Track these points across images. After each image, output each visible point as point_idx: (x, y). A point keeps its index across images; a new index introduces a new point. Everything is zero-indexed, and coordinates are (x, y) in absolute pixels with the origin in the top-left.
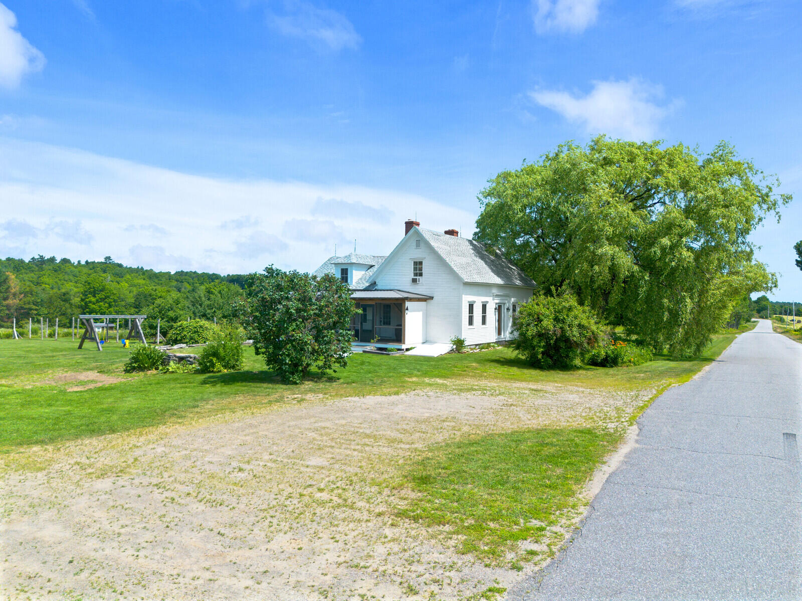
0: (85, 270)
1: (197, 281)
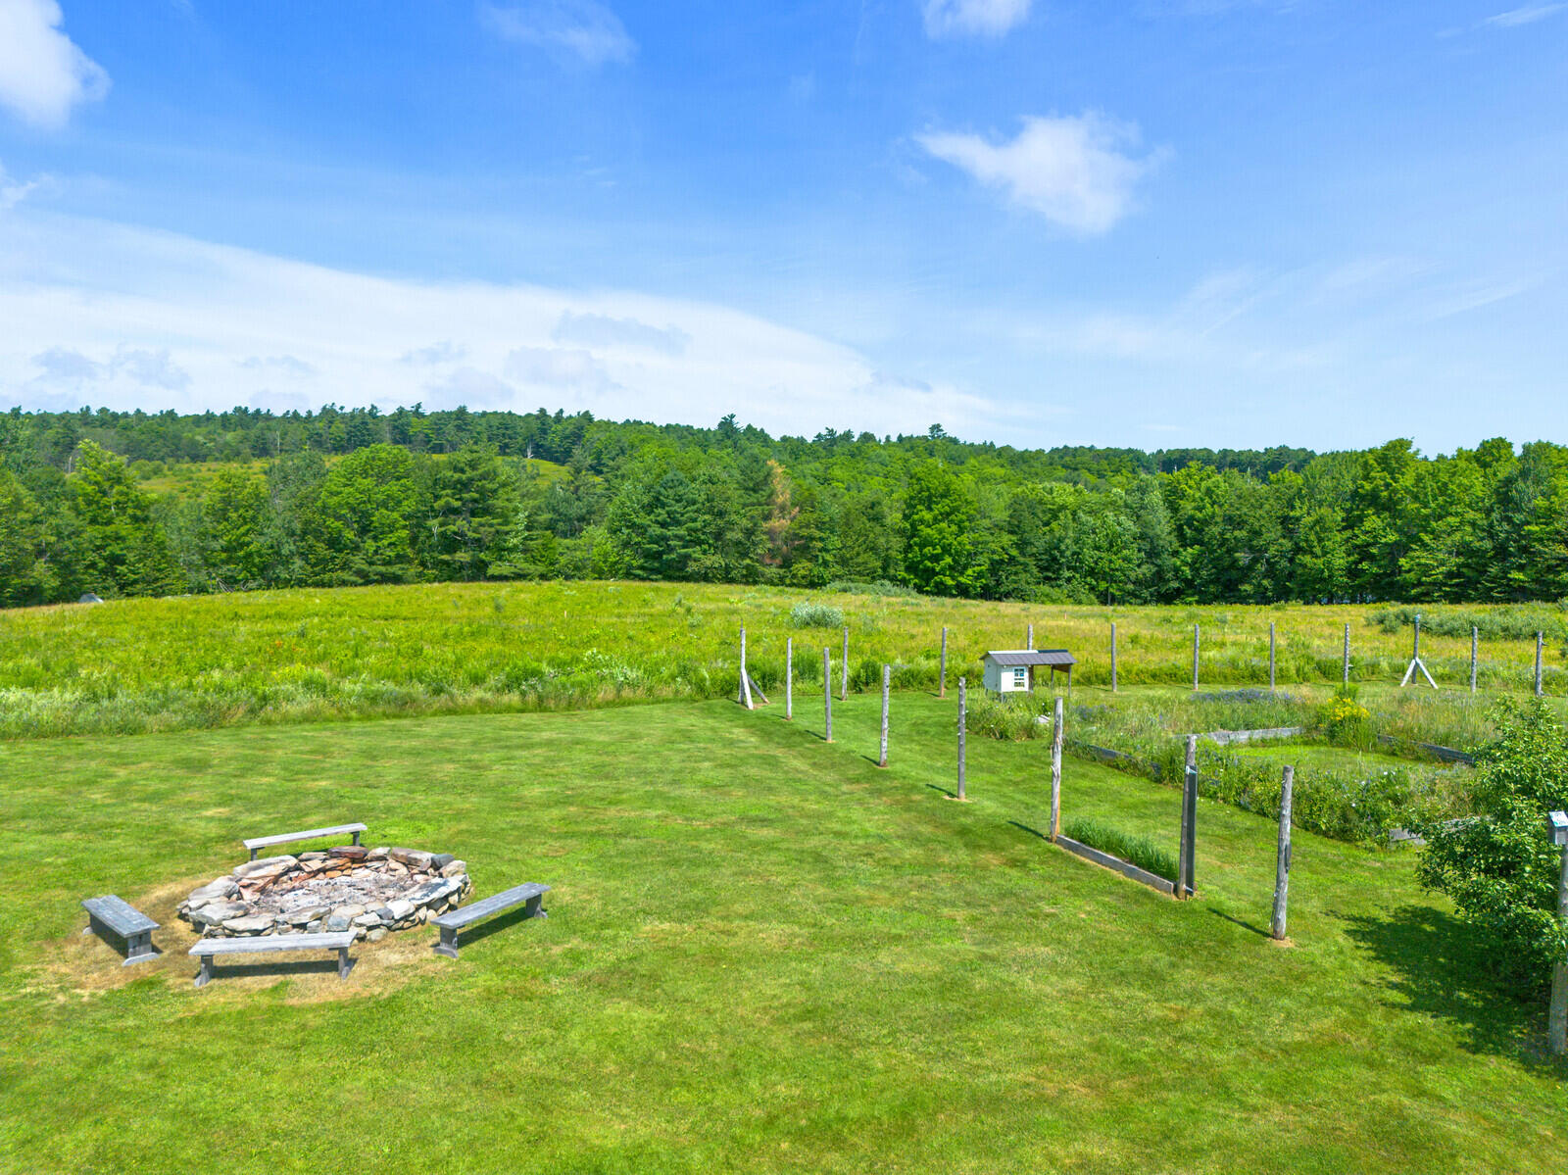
1: (1105, 466)
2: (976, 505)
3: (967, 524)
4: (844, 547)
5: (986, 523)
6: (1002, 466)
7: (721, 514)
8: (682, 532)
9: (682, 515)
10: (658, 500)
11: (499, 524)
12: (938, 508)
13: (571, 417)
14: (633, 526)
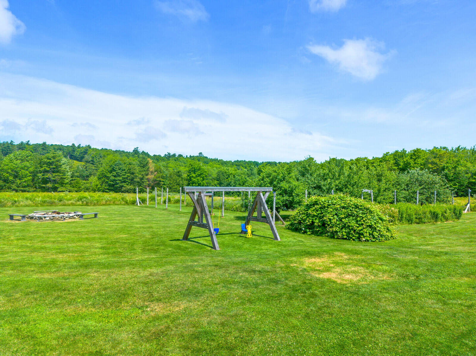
0: (190, 160)
1: (247, 165)
2: (208, 173)
3: (205, 178)
4: (170, 184)
5: (211, 177)
6: (219, 165)
7: (133, 173)
8: (121, 178)
9: (121, 174)
10: (114, 169)
11: (62, 176)
12: (197, 173)
13: (83, 147)
14: (106, 176)
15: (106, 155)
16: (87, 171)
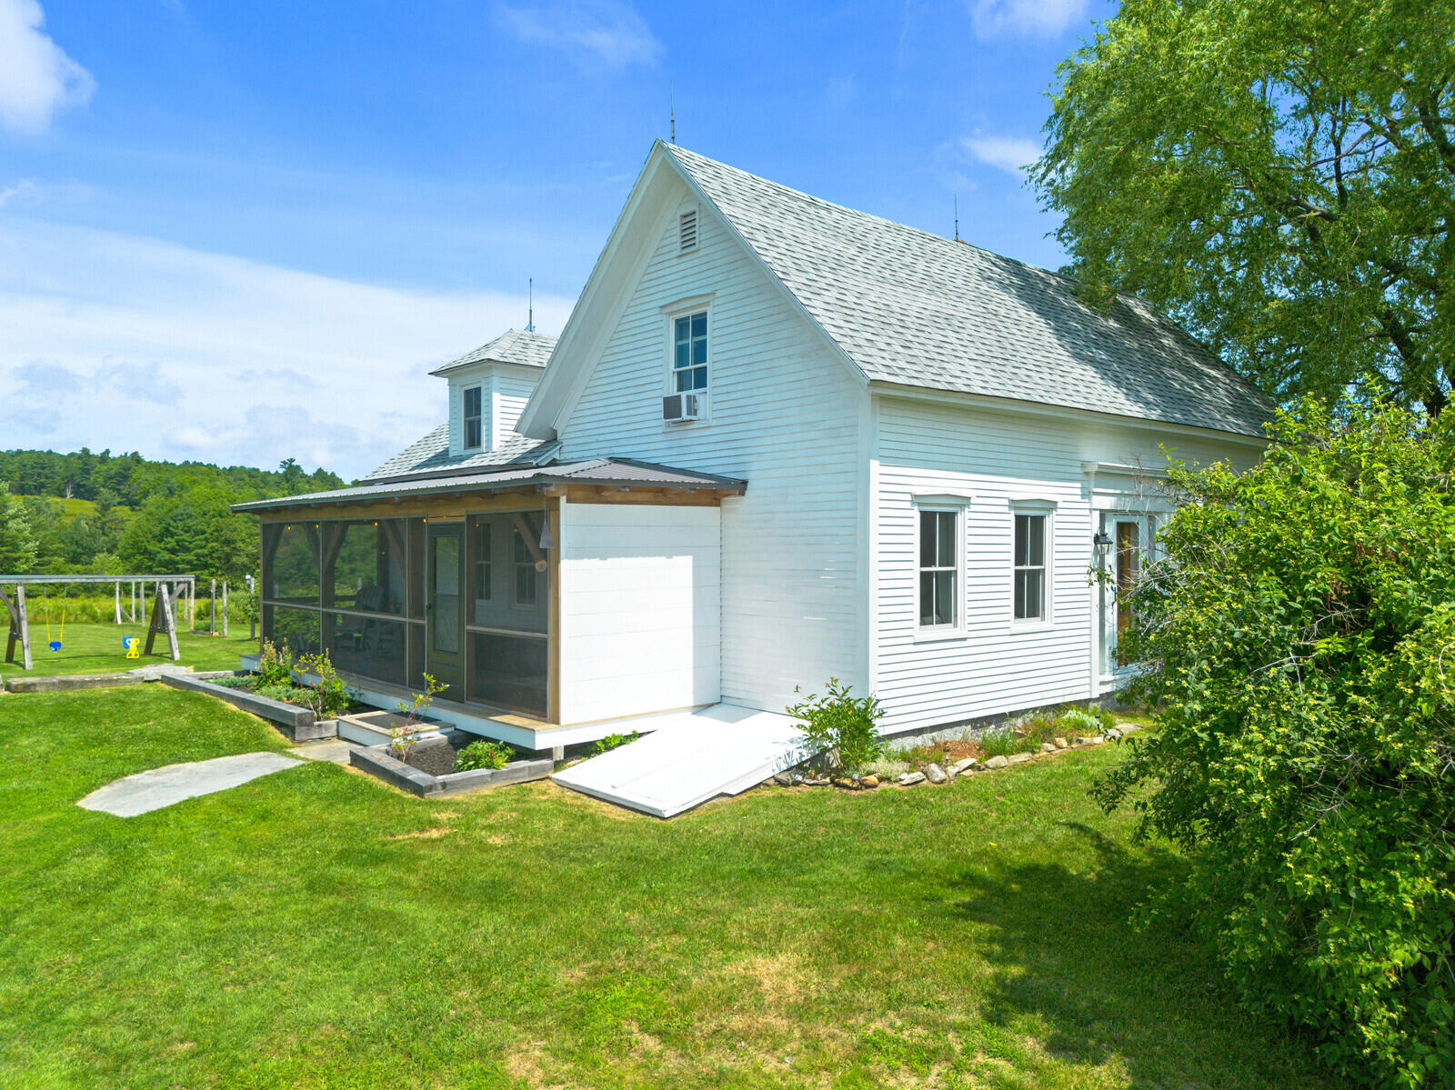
10: (167, 530)
13: (114, 459)
14: (146, 552)
15: (187, 485)
16: (104, 534)
